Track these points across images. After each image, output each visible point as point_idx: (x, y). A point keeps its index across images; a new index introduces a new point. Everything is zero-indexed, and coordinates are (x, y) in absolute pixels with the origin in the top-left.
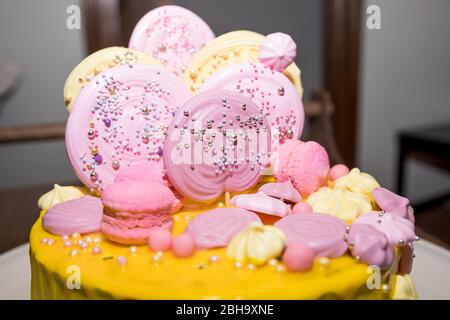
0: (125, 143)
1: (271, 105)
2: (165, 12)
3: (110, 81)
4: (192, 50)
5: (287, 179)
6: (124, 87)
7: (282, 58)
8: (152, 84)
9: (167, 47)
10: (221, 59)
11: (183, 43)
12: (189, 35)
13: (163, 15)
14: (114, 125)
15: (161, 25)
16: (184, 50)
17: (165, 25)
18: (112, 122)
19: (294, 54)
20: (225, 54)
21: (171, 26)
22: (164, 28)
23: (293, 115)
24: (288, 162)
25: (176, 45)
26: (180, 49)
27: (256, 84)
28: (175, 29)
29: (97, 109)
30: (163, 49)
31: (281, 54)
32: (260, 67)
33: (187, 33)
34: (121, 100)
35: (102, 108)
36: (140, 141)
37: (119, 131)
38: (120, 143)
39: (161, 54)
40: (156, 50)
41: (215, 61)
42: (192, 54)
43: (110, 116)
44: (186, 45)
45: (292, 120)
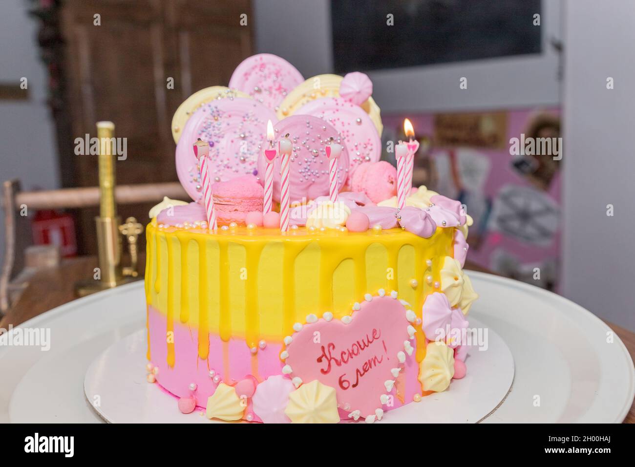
0: (226, 162)
1: (350, 133)
2: (261, 59)
3: (215, 110)
4: (284, 93)
5: (361, 190)
6: (225, 115)
7: (359, 93)
8: (250, 115)
9: (263, 89)
10: (310, 99)
11: (277, 86)
12: (282, 80)
13: (259, 62)
14: (217, 146)
15: (257, 70)
16: (277, 92)
17: (260, 70)
18: (215, 144)
19: (370, 91)
20: (313, 95)
21: (266, 71)
22: (260, 73)
23: (371, 142)
24: (363, 178)
25: (270, 88)
26: (274, 92)
27: (337, 115)
28: (270, 74)
29: (203, 132)
30: (259, 91)
31: (358, 90)
32: (341, 101)
33: (280, 78)
34: (224, 126)
35: (207, 131)
36: (238, 161)
37: (221, 151)
38: (222, 161)
39: (257, 96)
40: (252, 92)
41: (304, 100)
42: (285, 97)
43: (214, 139)
44: (280, 88)
45: (369, 147)
